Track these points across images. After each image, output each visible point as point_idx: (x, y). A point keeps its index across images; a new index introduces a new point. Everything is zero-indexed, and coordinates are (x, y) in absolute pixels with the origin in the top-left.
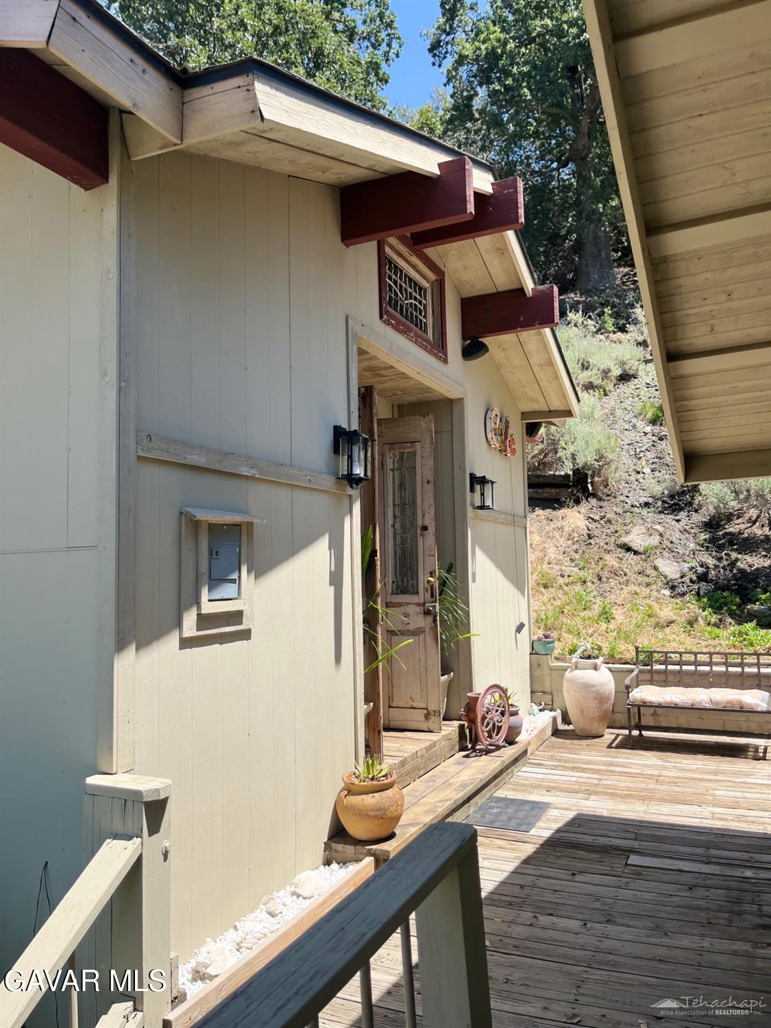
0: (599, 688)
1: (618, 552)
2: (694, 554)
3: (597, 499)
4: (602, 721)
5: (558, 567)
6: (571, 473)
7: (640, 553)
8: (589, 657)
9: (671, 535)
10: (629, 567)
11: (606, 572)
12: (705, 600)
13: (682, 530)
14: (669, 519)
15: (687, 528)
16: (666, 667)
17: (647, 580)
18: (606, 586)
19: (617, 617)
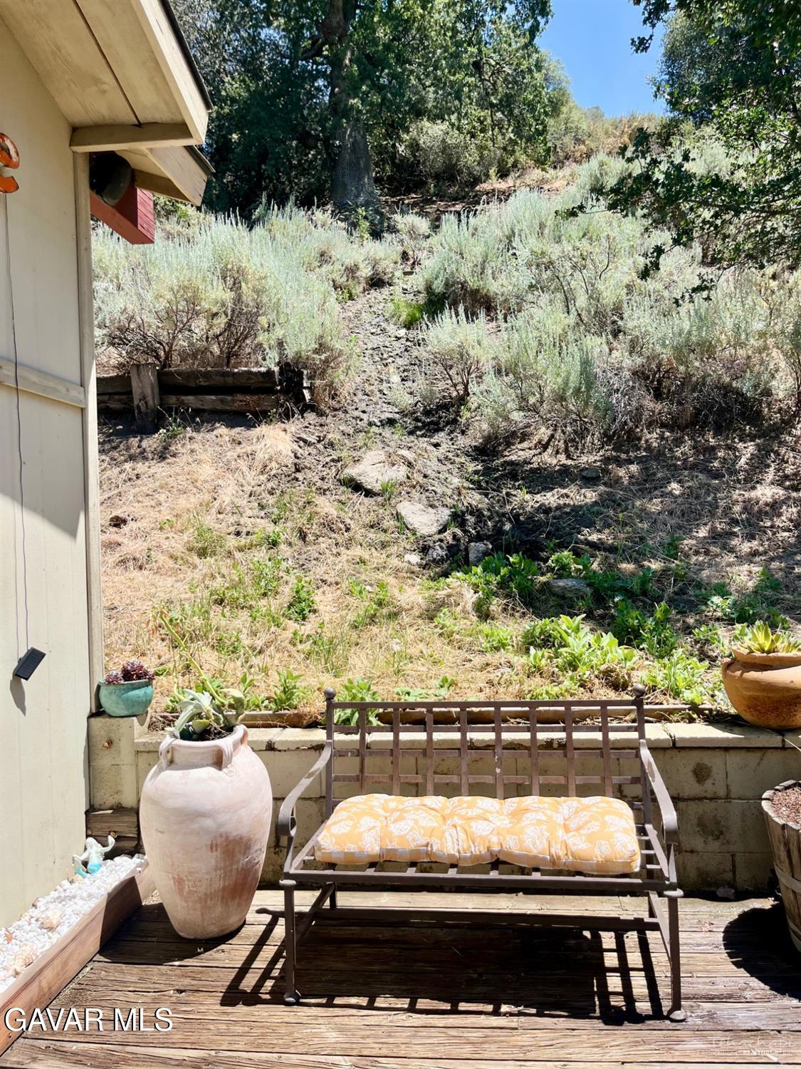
0: (222, 818)
1: (339, 492)
2: (460, 494)
3: (317, 414)
4: (233, 898)
5: (232, 519)
6: (276, 369)
7: (376, 494)
8: (204, 735)
9: (425, 466)
10: (357, 516)
11: (315, 526)
12: (479, 570)
13: (442, 457)
14: (423, 443)
15: (450, 455)
16: (396, 736)
17: (382, 537)
18: (312, 551)
19: (321, 607)
